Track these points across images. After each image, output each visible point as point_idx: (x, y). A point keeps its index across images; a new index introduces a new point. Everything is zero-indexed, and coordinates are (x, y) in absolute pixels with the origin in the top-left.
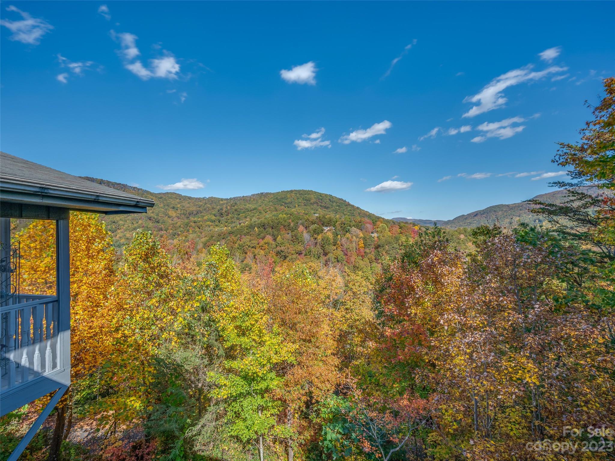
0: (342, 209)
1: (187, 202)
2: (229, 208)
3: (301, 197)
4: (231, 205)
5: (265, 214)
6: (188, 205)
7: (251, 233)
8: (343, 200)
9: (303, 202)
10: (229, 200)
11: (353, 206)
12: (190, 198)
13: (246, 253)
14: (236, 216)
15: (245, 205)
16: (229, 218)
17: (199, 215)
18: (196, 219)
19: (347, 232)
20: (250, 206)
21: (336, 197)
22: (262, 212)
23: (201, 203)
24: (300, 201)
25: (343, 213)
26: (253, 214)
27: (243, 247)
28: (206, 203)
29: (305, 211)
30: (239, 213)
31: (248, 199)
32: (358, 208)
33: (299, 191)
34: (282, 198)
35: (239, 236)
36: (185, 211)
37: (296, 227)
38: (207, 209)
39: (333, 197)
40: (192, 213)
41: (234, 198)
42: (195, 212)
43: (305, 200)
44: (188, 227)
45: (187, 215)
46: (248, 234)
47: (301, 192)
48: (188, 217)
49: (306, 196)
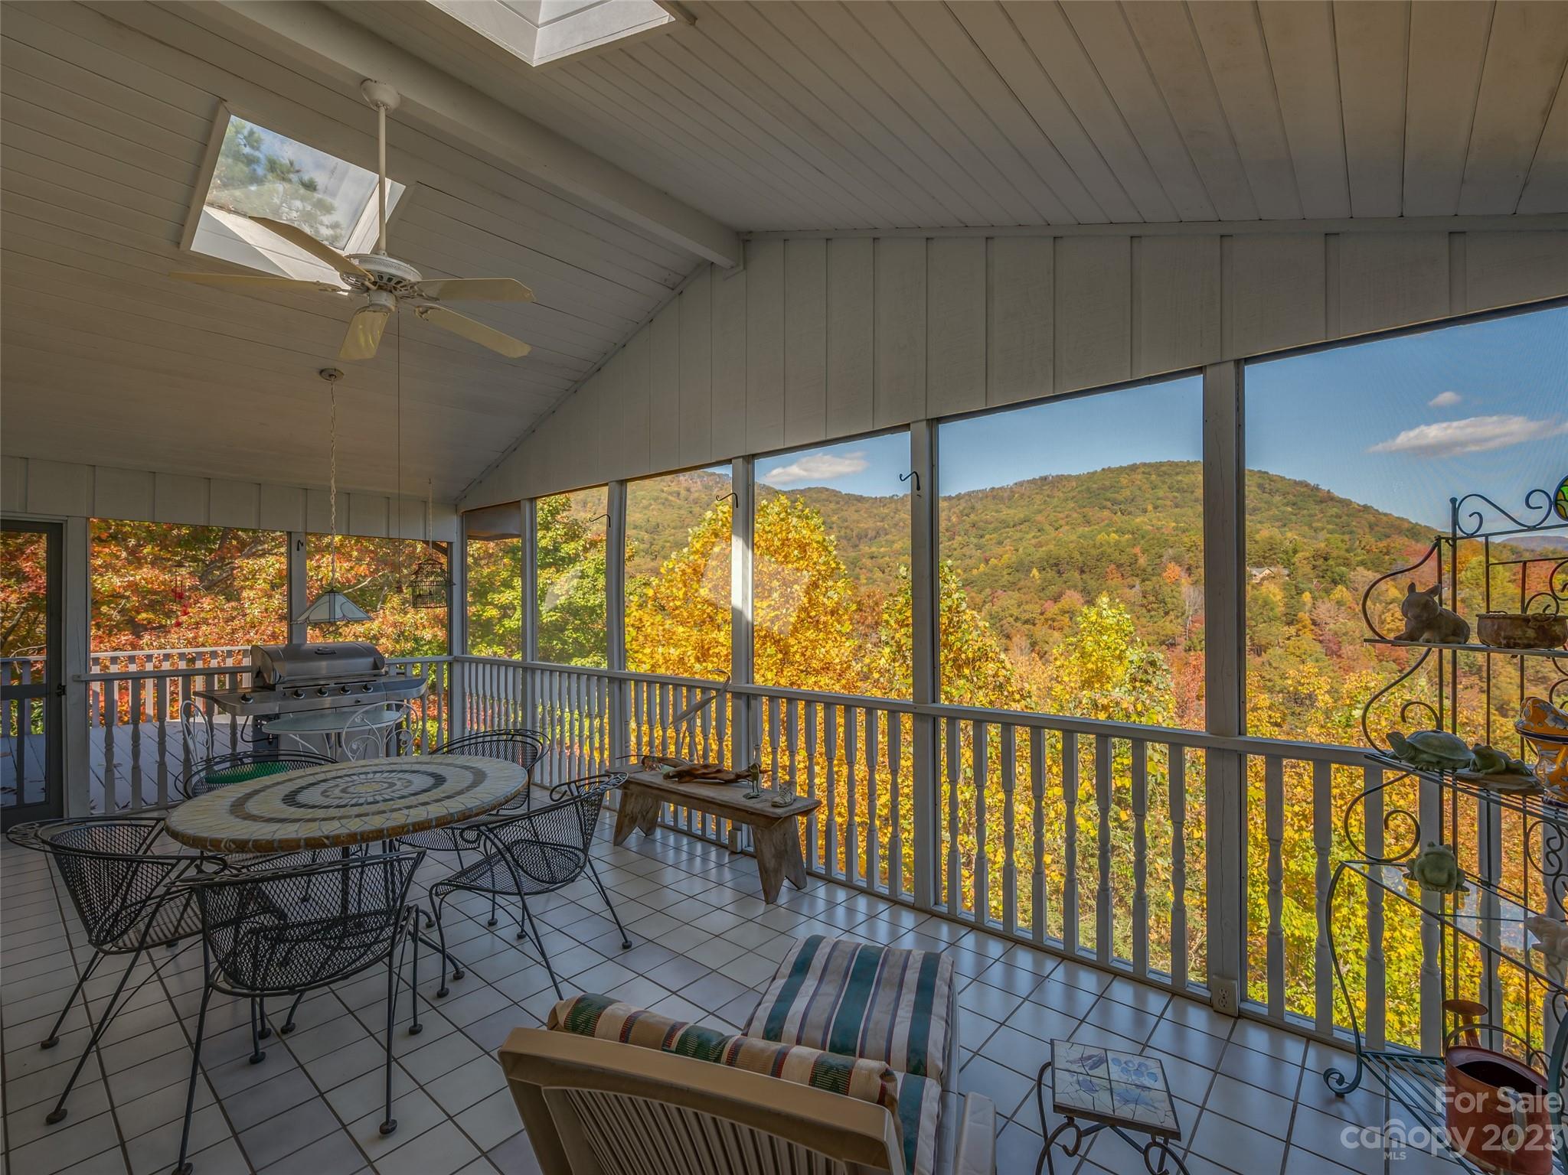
0: (1305, 512)
1: (854, 508)
2: (954, 519)
3: (1164, 482)
4: (961, 512)
5: (1053, 534)
6: (856, 516)
7: (1022, 583)
8: (1307, 485)
9: (1170, 495)
10: (954, 501)
11: (1346, 503)
12: (860, 499)
13: (1008, 637)
14: (974, 540)
15: (997, 511)
16: (954, 546)
17: (882, 539)
18: (874, 549)
19: (1335, 582)
20: (1012, 512)
21: (1283, 479)
22: (1047, 527)
23: (886, 511)
24: (1161, 494)
25: (1310, 527)
26: (1019, 535)
27: (1001, 620)
28: (897, 511)
29: (1177, 522)
30: (981, 532)
31: (1006, 495)
32: (1366, 508)
33: (1157, 466)
34: (1105, 489)
35: (988, 591)
36: (848, 531)
37: (1158, 568)
38: (901, 524)
39: (1271, 479)
40: (866, 536)
41: (969, 494)
42: (871, 534)
43: (1178, 490)
44: (857, 569)
45: (855, 540)
46: (1013, 586)
47: (1163, 468)
48: (857, 546)
49: (1179, 478)
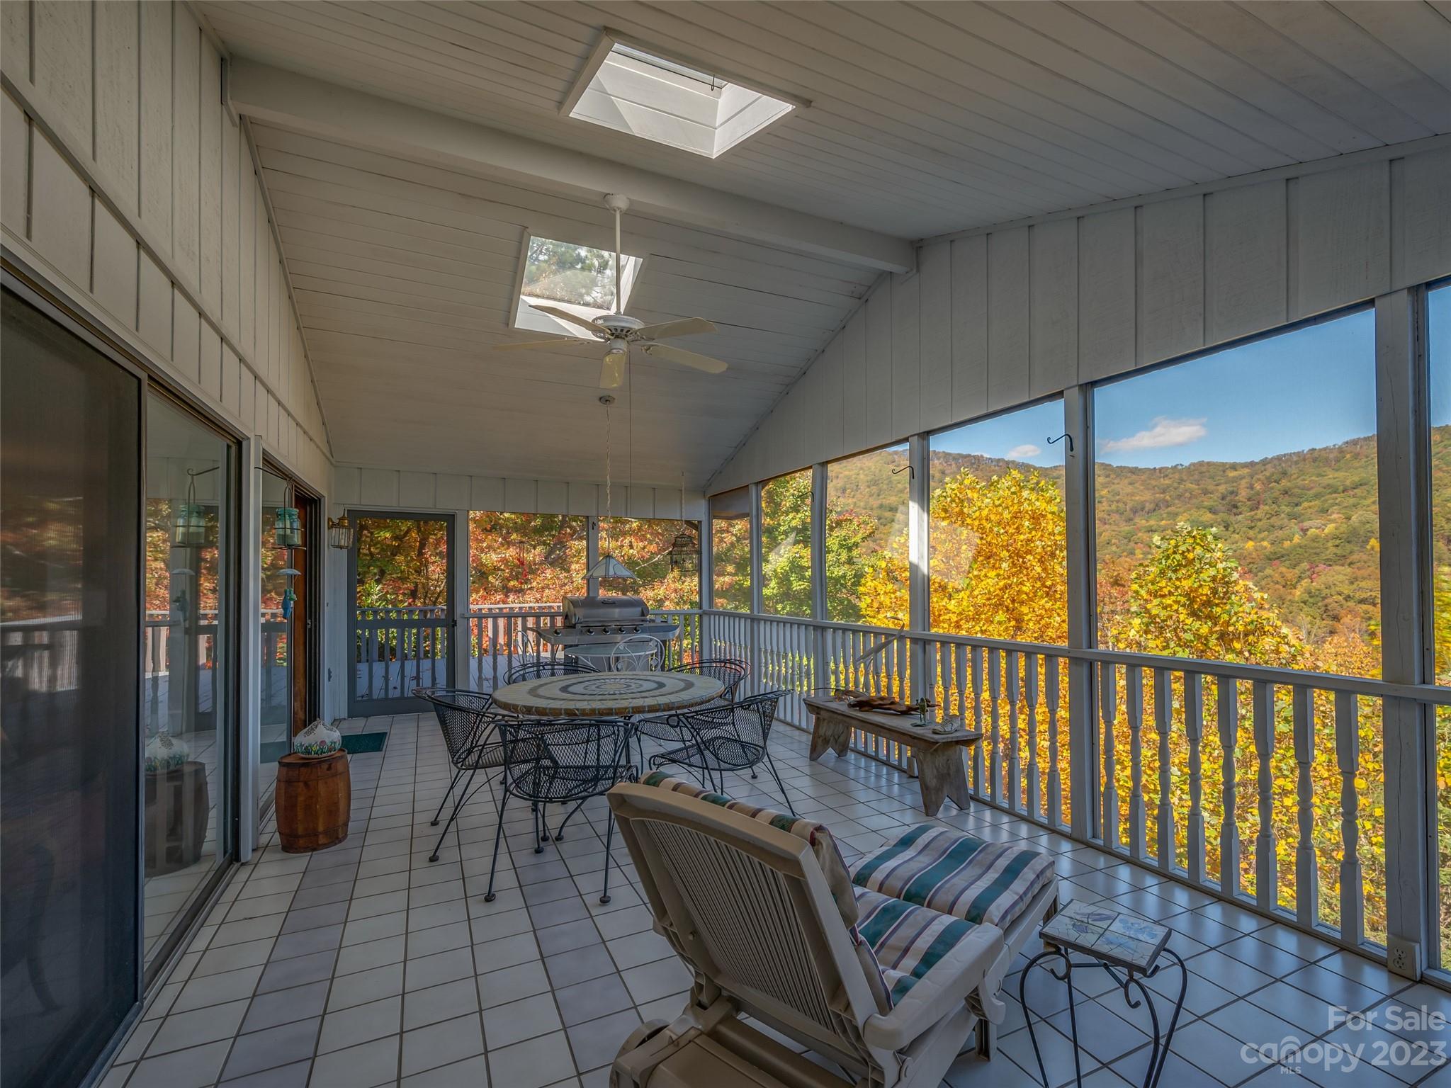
1: (1126, 481)
2: (1258, 487)
4: (1268, 478)
6: (1129, 489)
7: (1355, 557)
10: (1257, 467)
12: (1134, 471)
13: (1336, 618)
14: (1287, 510)
15: (1319, 475)
16: (1259, 516)
17: (1164, 512)
18: (1152, 522)
20: (1341, 474)
23: (1167, 482)
26: (1352, 501)
27: (1324, 598)
28: (1181, 481)
30: (1296, 500)
31: (1332, 456)
35: (1305, 565)
36: (1121, 505)
38: (1187, 495)
40: (1142, 509)
41: (1279, 458)
42: (1149, 506)
44: (1132, 544)
45: (1129, 514)
46: (1341, 559)
48: (1131, 520)
